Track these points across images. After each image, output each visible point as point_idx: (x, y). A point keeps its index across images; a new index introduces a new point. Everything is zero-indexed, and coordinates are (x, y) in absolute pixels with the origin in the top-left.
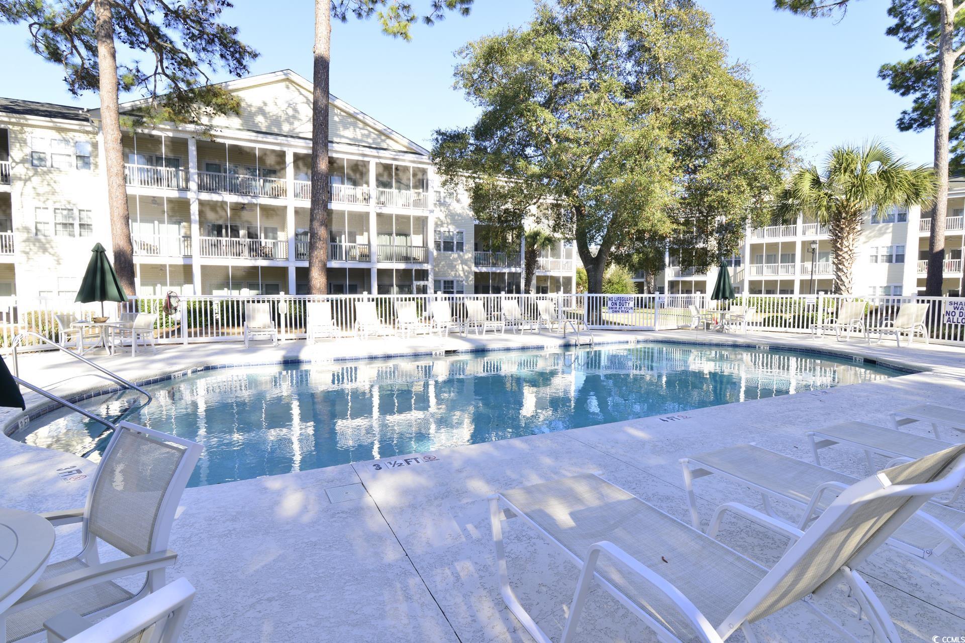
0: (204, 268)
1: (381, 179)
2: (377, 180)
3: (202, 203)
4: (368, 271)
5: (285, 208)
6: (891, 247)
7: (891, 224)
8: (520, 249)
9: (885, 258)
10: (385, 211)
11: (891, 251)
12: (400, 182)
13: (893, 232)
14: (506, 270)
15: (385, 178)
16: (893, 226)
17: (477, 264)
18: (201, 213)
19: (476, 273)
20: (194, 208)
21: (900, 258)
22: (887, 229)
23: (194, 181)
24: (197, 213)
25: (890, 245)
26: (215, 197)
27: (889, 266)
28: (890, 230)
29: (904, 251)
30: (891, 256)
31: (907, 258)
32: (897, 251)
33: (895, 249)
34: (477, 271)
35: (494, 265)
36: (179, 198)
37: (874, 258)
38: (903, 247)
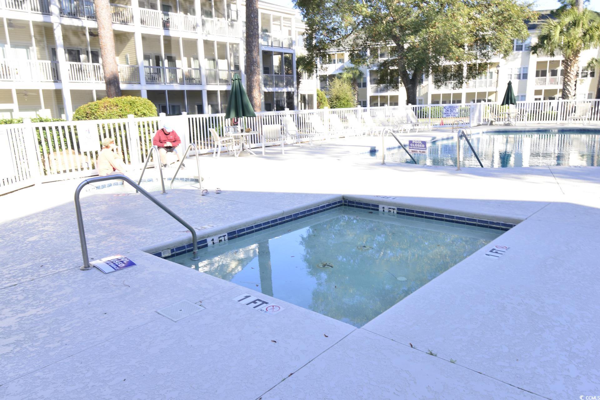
0: (73, 92)
1: (205, 9)
2: (202, 9)
3: (65, 28)
4: (200, 93)
5: (133, 34)
6: (520, 68)
7: (521, 52)
8: (293, 72)
9: (516, 76)
10: (210, 38)
11: (520, 72)
12: (218, 11)
13: (522, 58)
14: (285, 90)
15: (207, 8)
16: (522, 54)
17: (266, 85)
18: (65, 37)
19: (265, 93)
20: (58, 34)
21: (525, 76)
22: (518, 55)
23: (55, 5)
24: (61, 38)
25: (520, 67)
26: (75, 22)
27: (519, 81)
28: (520, 56)
29: (527, 71)
30: (520, 74)
31: (529, 76)
32: (524, 71)
33: (522, 69)
34: (267, 91)
35: (277, 86)
36: (44, 22)
37: (510, 76)
38: (527, 68)
